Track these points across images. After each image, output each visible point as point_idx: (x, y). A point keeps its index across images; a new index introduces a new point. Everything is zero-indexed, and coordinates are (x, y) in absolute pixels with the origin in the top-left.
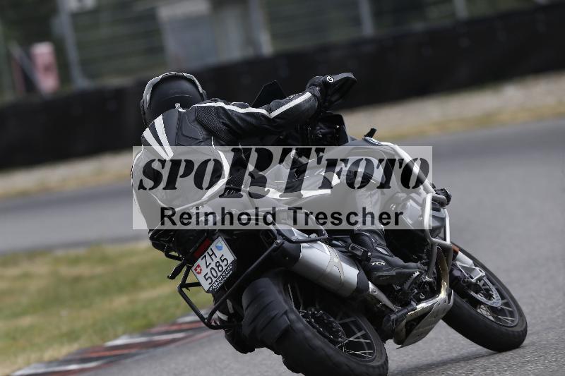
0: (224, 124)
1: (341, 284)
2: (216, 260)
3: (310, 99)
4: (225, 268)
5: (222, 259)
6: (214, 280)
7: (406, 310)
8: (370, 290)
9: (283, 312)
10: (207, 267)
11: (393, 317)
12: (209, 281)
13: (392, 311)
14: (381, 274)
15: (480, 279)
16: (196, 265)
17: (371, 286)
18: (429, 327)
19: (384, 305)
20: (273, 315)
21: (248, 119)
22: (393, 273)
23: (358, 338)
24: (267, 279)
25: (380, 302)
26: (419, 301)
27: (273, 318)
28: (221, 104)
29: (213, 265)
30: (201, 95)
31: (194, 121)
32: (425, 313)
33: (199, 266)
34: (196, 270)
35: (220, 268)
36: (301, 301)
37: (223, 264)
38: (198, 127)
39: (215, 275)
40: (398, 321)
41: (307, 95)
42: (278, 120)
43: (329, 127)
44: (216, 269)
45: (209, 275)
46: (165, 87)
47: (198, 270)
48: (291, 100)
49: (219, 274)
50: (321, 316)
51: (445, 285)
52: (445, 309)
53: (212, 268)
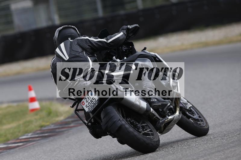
0: (89, 46)
1: (140, 108)
2: (90, 99)
3: (123, 35)
4: (94, 102)
5: (93, 99)
6: (90, 107)
7: (165, 119)
8: (151, 111)
9: (119, 119)
10: (87, 102)
11: (161, 121)
12: (88, 108)
13: (159, 119)
14: (155, 104)
15: (190, 108)
16: (82, 101)
17: (152, 109)
18: (171, 127)
19: (157, 117)
20: (115, 121)
21: (99, 43)
22: (160, 104)
23: (148, 131)
24: (111, 106)
25: (155, 116)
26: (169, 116)
27: (115, 122)
28: (87, 38)
29: (89, 101)
30: (79, 34)
31: (76, 45)
32: (171, 120)
33: (83, 102)
34: (82, 103)
35: (92, 103)
36: (125, 116)
37: (94, 101)
38: (78, 47)
39: (91, 105)
40: (162, 123)
41: (122, 33)
42: (111, 43)
43: (127, 47)
44: (91, 103)
45: (88, 105)
46: (64, 31)
47: (83, 103)
48: (116, 35)
49: (92, 105)
50: (133, 122)
51: (178, 109)
52: (178, 119)
53: (89, 103)
